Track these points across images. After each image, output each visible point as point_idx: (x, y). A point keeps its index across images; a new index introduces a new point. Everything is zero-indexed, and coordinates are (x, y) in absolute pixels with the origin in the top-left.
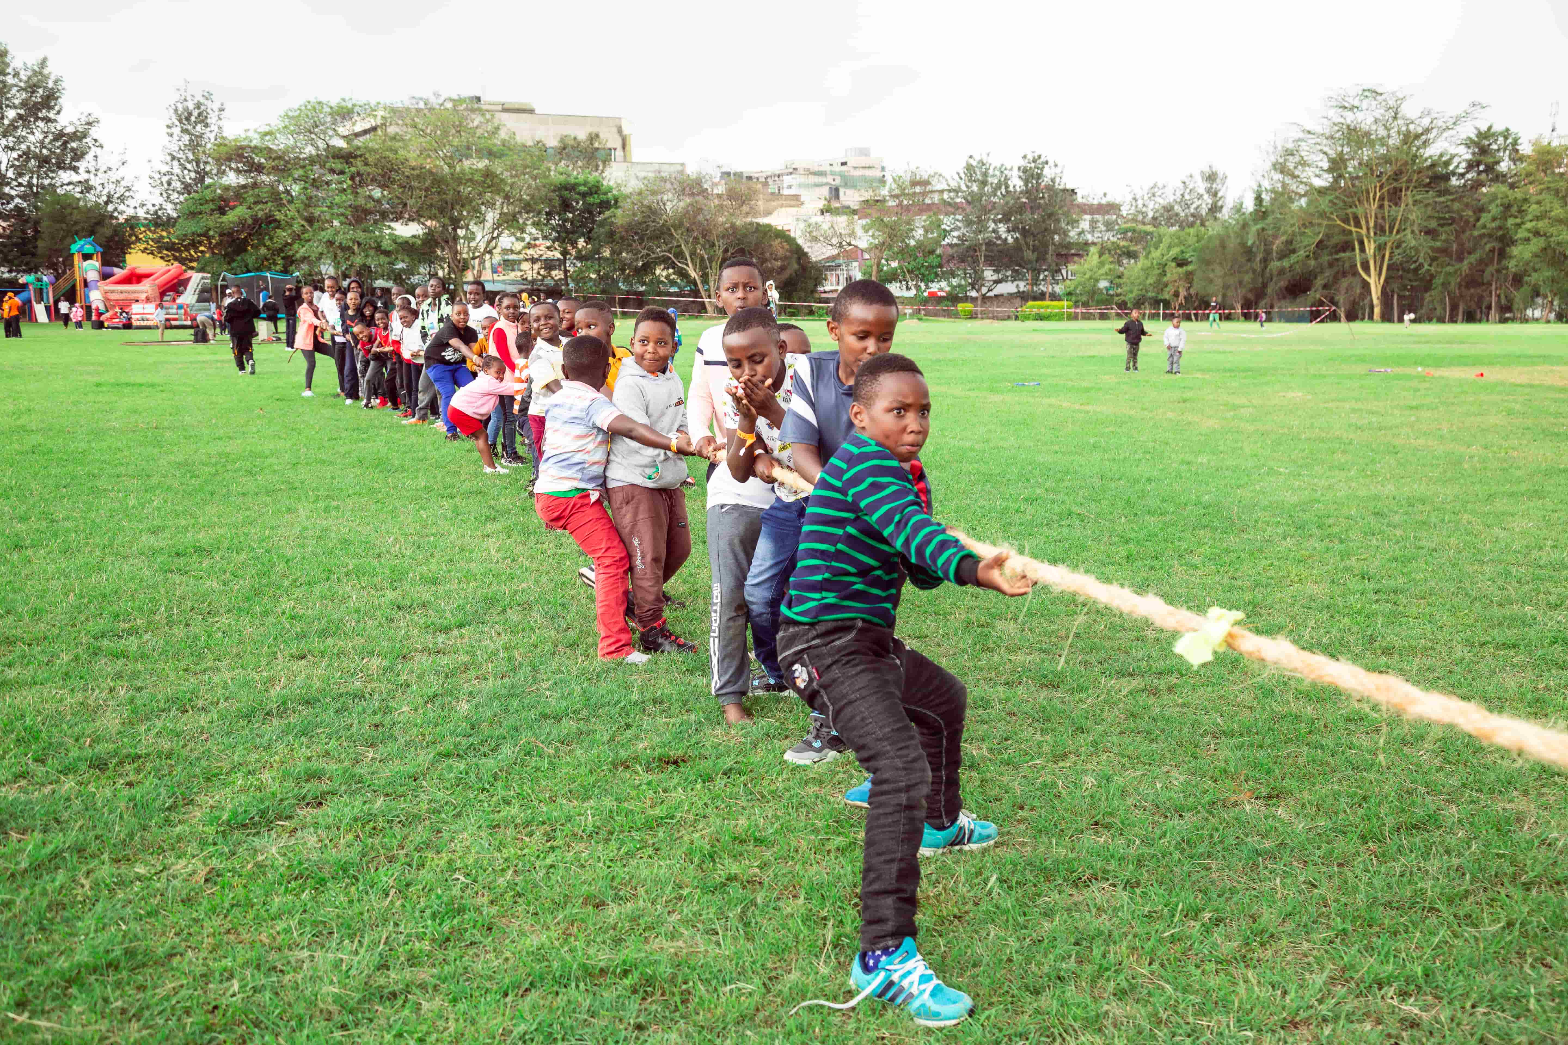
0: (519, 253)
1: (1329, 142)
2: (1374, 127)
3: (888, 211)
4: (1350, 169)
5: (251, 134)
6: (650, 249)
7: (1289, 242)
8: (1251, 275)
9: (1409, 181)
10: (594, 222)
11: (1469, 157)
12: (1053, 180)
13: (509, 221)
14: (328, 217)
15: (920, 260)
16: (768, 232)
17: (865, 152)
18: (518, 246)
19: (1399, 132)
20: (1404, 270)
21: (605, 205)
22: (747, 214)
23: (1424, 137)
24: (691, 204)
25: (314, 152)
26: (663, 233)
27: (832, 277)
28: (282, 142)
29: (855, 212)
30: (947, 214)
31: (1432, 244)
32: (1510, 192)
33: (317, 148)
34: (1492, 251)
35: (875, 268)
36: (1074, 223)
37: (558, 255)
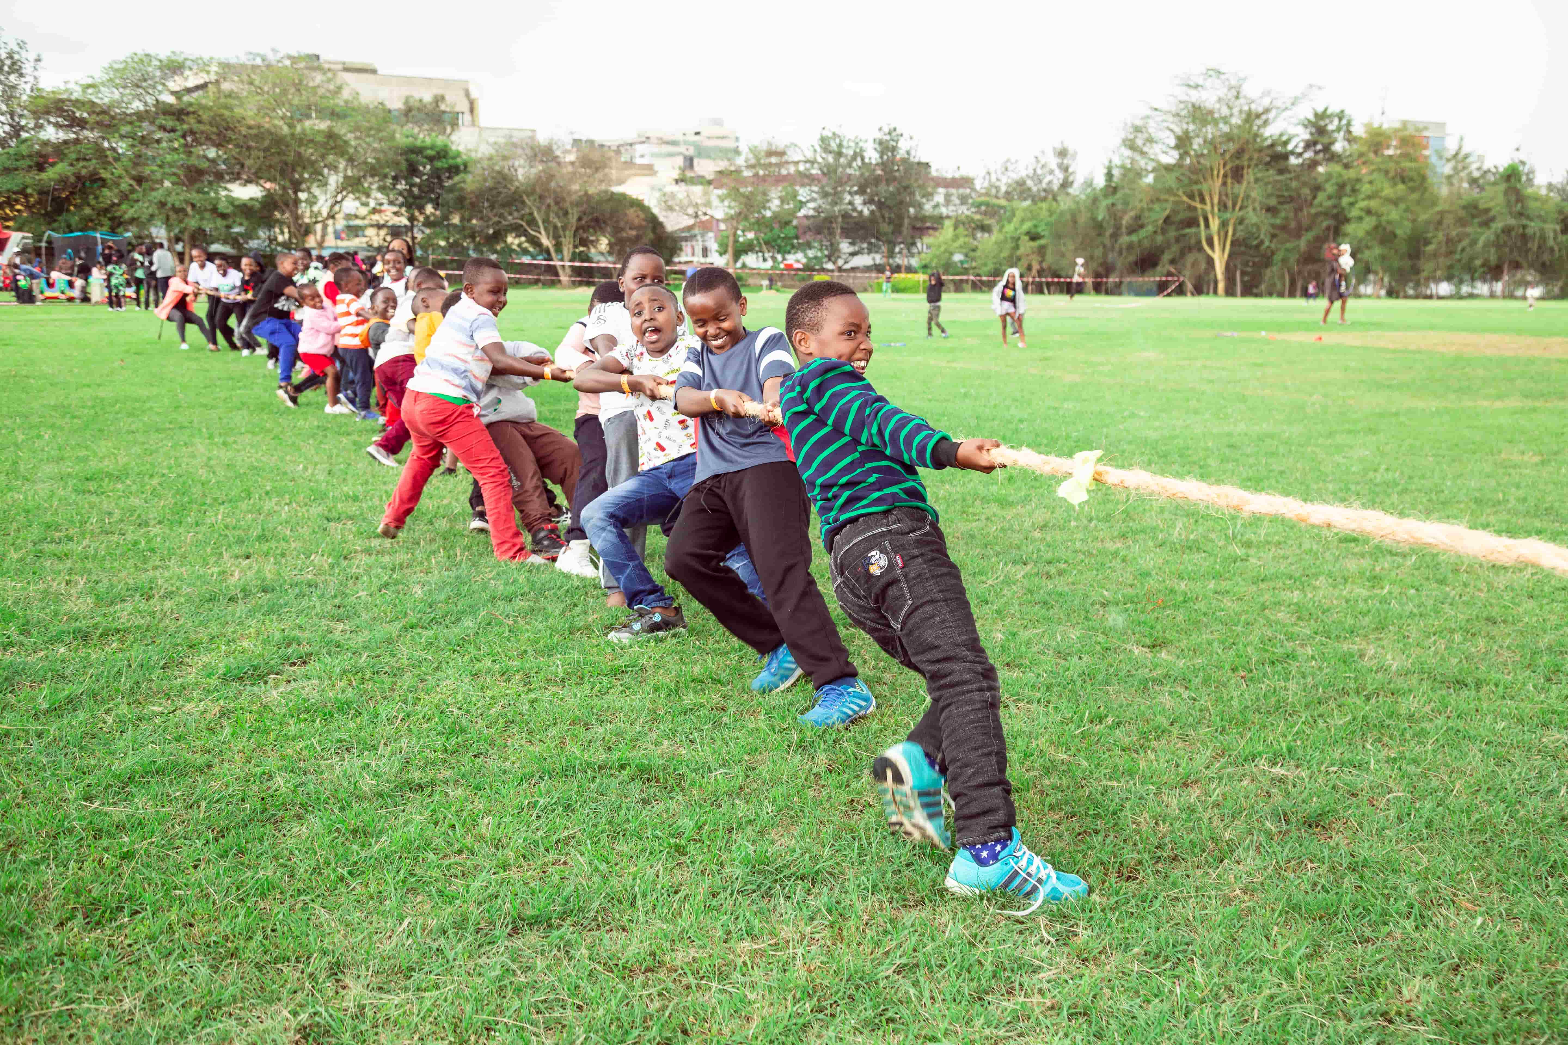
0: (364, 218)
1: (1176, 119)
2: (1217, 106)
3: (744, 182)
4: (1195, 147)
5: (71, 86)
6: (501, 216)
7: (1138, 218)
8: (1101, 249)
9: (1251, 159)
10: (442, 187)
11: (1307, 137)
12: (908, 153)
13: (352, 185)
14: (158, 176)
15: (776, 230)
16: (623, 202)
17: (718, 122)
18: (363, 211)
19: (1241, 112)
20: (1247, 246)
21: (454, 170)
22: (601, 181)
23: (1264, 117)
24: (544, 171)
25: (142, 108)
26: (515, 200)
27: (686, 247)
28: (106, 97)
29: (710, 183)
30: (803, 185)
31: (1272, 221)
32: (1344, 172)
33: (146, 104)
34: (1328, 228)
35: (731, 239)
36: (929, 195)
37: (404, 221)
